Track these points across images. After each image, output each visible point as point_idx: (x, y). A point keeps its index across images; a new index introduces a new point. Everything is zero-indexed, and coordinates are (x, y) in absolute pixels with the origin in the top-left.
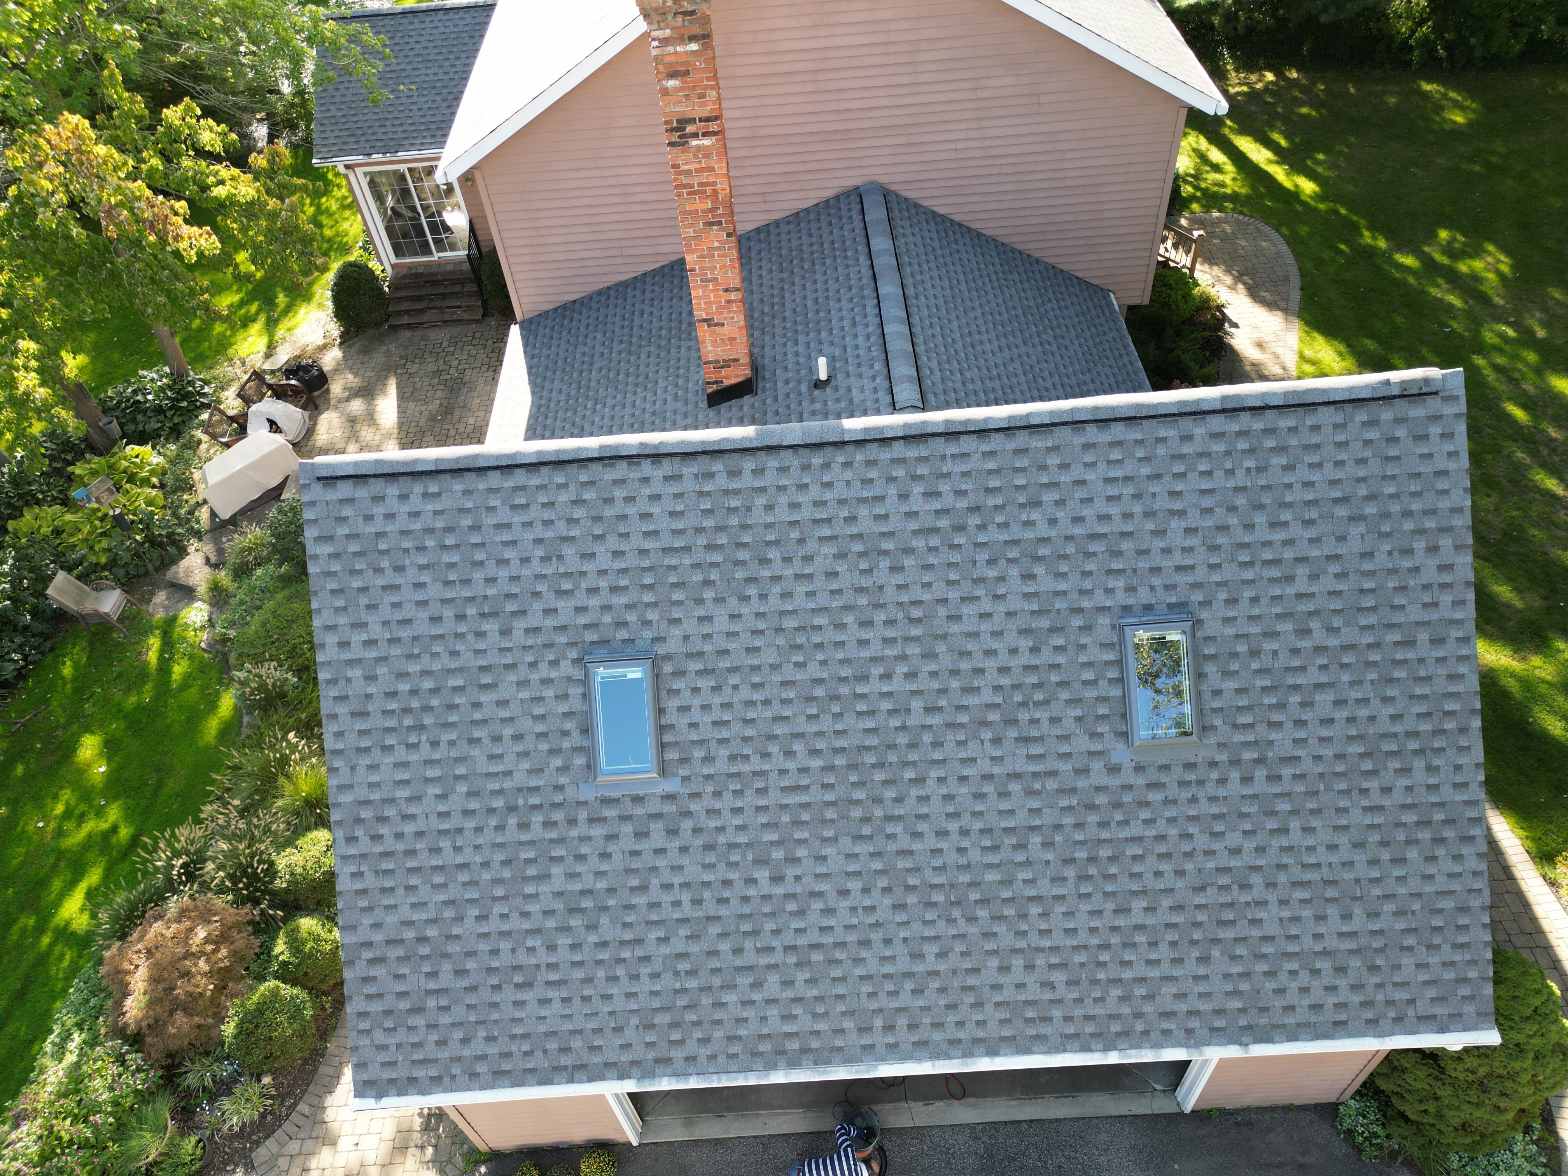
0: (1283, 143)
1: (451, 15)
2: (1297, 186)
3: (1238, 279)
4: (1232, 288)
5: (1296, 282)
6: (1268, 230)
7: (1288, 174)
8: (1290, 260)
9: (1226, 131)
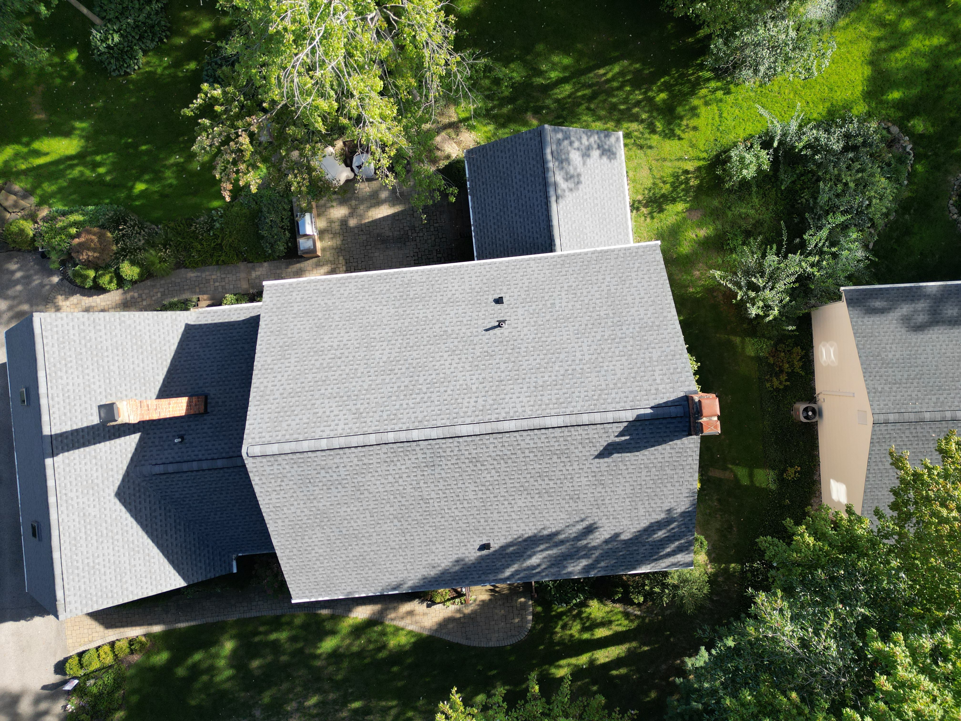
0: (614, 672)
1: (544, 207)
2: (560, 667)
3: (465, 616)
4: (459, 611)
5: (464, 642)
6: (513, 641)
7: (576, 666)
8: (483, 645)
9: (634, 644)
